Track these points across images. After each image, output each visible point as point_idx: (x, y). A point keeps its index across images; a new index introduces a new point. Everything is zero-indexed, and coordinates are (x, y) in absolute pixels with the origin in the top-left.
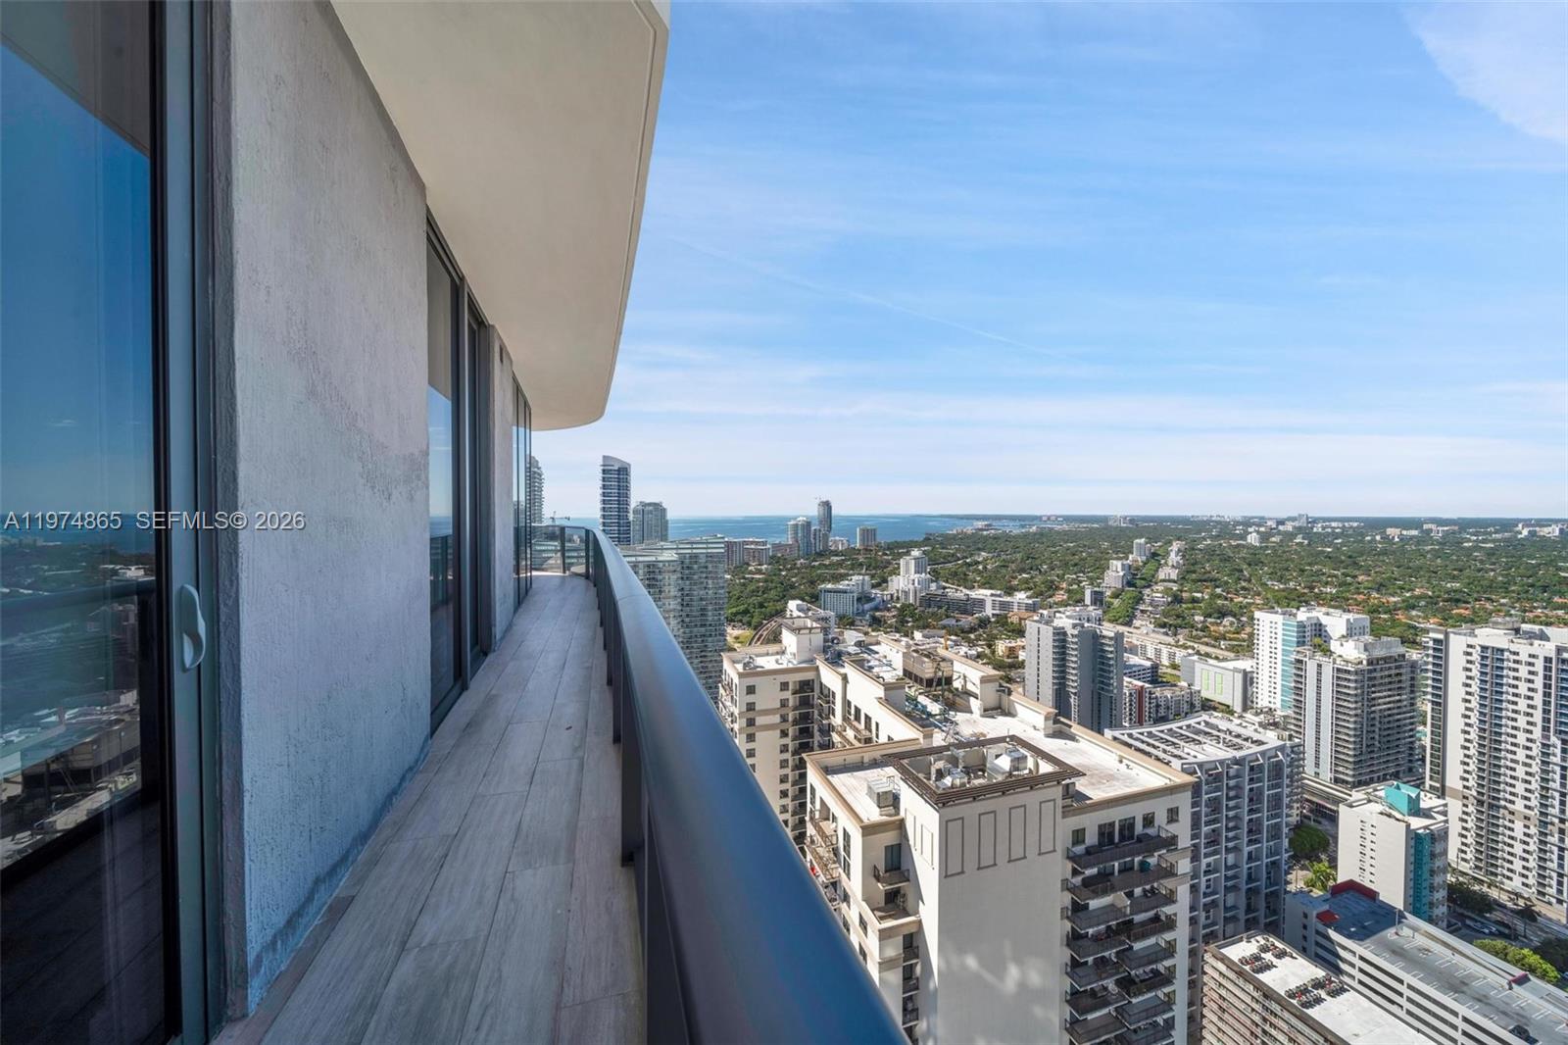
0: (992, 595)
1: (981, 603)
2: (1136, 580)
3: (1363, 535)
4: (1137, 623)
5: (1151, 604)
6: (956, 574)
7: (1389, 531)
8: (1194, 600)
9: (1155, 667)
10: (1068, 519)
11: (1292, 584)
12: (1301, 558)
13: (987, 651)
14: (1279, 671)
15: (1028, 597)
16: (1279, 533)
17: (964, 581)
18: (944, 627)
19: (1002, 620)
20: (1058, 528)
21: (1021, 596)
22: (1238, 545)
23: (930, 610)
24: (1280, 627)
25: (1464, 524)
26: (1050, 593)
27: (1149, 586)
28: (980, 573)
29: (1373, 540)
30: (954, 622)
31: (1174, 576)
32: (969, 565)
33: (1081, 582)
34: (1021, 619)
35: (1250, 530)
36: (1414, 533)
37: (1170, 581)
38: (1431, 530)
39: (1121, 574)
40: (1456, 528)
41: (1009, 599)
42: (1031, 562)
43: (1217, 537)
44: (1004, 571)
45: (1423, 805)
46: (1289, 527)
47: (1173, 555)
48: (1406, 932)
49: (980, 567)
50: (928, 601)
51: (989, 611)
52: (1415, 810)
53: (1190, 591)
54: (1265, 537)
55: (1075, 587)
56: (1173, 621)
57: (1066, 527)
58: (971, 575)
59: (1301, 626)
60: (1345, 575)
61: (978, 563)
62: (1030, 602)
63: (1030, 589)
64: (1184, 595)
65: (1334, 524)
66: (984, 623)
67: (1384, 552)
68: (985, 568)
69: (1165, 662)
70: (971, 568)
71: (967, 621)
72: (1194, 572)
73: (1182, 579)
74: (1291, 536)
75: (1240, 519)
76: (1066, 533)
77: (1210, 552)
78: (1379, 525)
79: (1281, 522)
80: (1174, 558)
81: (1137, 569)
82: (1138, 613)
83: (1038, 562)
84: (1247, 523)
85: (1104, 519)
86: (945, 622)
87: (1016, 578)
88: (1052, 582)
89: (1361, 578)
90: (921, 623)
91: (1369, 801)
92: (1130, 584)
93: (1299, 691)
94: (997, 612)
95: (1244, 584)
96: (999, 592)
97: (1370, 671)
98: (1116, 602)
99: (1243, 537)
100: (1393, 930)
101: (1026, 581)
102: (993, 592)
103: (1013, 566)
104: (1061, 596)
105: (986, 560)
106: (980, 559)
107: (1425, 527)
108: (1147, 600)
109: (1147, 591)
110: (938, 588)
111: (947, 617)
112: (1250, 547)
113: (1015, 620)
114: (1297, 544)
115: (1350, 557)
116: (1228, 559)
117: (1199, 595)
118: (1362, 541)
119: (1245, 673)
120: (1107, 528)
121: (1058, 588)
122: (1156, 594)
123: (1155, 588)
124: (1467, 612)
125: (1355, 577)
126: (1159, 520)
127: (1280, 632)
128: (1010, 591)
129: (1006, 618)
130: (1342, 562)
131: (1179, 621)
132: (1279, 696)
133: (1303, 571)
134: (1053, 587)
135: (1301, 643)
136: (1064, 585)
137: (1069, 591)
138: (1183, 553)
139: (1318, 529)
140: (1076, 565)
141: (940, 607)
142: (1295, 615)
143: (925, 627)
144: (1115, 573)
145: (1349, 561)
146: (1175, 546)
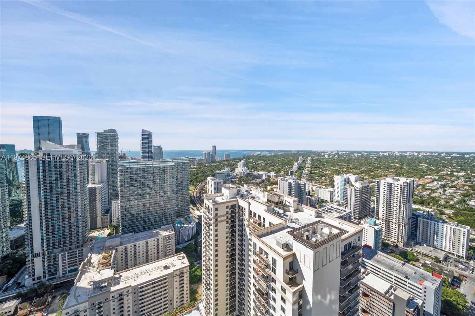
0: (265, 173)
1: (262, 175)
2: (301, 168)
3: (350, 155)
4: (302, 179)
5: (305, 174)
6: (253, 167)
7: (356, 154)
8: (315, 173)
9: (309, 191)
10: (281, 151)
11: (336, 168)
12: (337, 161)
13: (265, 189)
14: (340, 191)
15: (275, 173)
16: (332, 155)
17: (256, 169)
18: (252, 183)
19: (268, 180)
20: (279, 154)
21: (273, 173)
22: (323, 158)
23: (248, 178)
24: (340, 179)
25: (370, 152)
26: (280, 172)
27: (304, 169)
28: (260, 167)
29: (352, 157)
30: (255, 181)
31: (310, 167)
32: (257, 164)
33: (287, 169)
34: (273, 180)
35: (325, 154)
36: (360, 154)
37: (309, 168)
38: (363, 154)
39: (297, 166)
40: (368, 153)
41: (269, 174)
42: (273, 163)
43: (318, 156)
44: (266, 166)
45: (377, 223)
46: (333, 153)
47: (308, 161)
48: (379, 256)
49: (260, 165)
50: (247, 175)
51: (264, 178)
52: (376, 225)
53: (314, 170)
54: (329, 156)
55: (285, 170)
56: (311, 179)
57: (281, 153)
58: (258, 168)
59: (345, 179)
60: (348, 165)
61: (259, 164)
62: (275, 175)
63: (274, 171)
64: (313, 171)
65: (343, 152)
66: (263, 181)
67: (355, 159)
68: (261, 165)
69: (310, 190)
70: (258, 165)
71: (259, 181)
72: (314, 165)
73: (311, 167)
74: (334, 155)
75: (322, 151)
76: (281, 155)
77: (317, 160)
78: (353, 152)
79: (332, 152)
80: (309, 162)
81: (300, 165)
82: (302, 177)
83: (275, 163)
84: (324, 152)
85: (290, 151)
86: (252, 181)
87: (270, 168)
88: (280, 169)
89: (351, 166)
90: (246, 182)
91: (365, 223)
92: (299, 169)
93: (346, 196)
94: (266, 178)
95: (326, 168)
96: (267, 172)
97: (362, 190)
98: (297, 174)
99: (324, 156)
100: (376, 256)
101: (273, 169)
102: (265, 172)
103: (269, 165)
104: (282, 173)
105: (261, 163)
106: (260, 163)
107: (362, 153)
108: (304, 173)
109: (303, 171)
110: (249, 171)
111: (253, 180)
112: (326, 158)
113: (272, 180)
114: (336, 158)
115: (348, 161)
116: (321, 162)
117: (316, 171)
118: (350, 157)
119: (331, 192)
120: (291, 154)
121: (281, 171)
122: (306, 171)
123: (305, 170)
124: (373, 174)
125: (349, 166)
126: (304, 151)
127: (340, 181)
128: (269, 172)
129: (269, 179)
130: (346, 162)
131: (312, 178)
132: (339, 197)
133: (338, 164)
134: (280, 170)
135: (345, 184)
136: (283, 170)
137: (284, 171)
138: (311, 160)
139: (340, 154)
140: (285, 164)
141: (251, 177)
142: (343, 176)
143: (247, 183)
144: (295, 167)
145: (348, 162)
146: (309, 158)
